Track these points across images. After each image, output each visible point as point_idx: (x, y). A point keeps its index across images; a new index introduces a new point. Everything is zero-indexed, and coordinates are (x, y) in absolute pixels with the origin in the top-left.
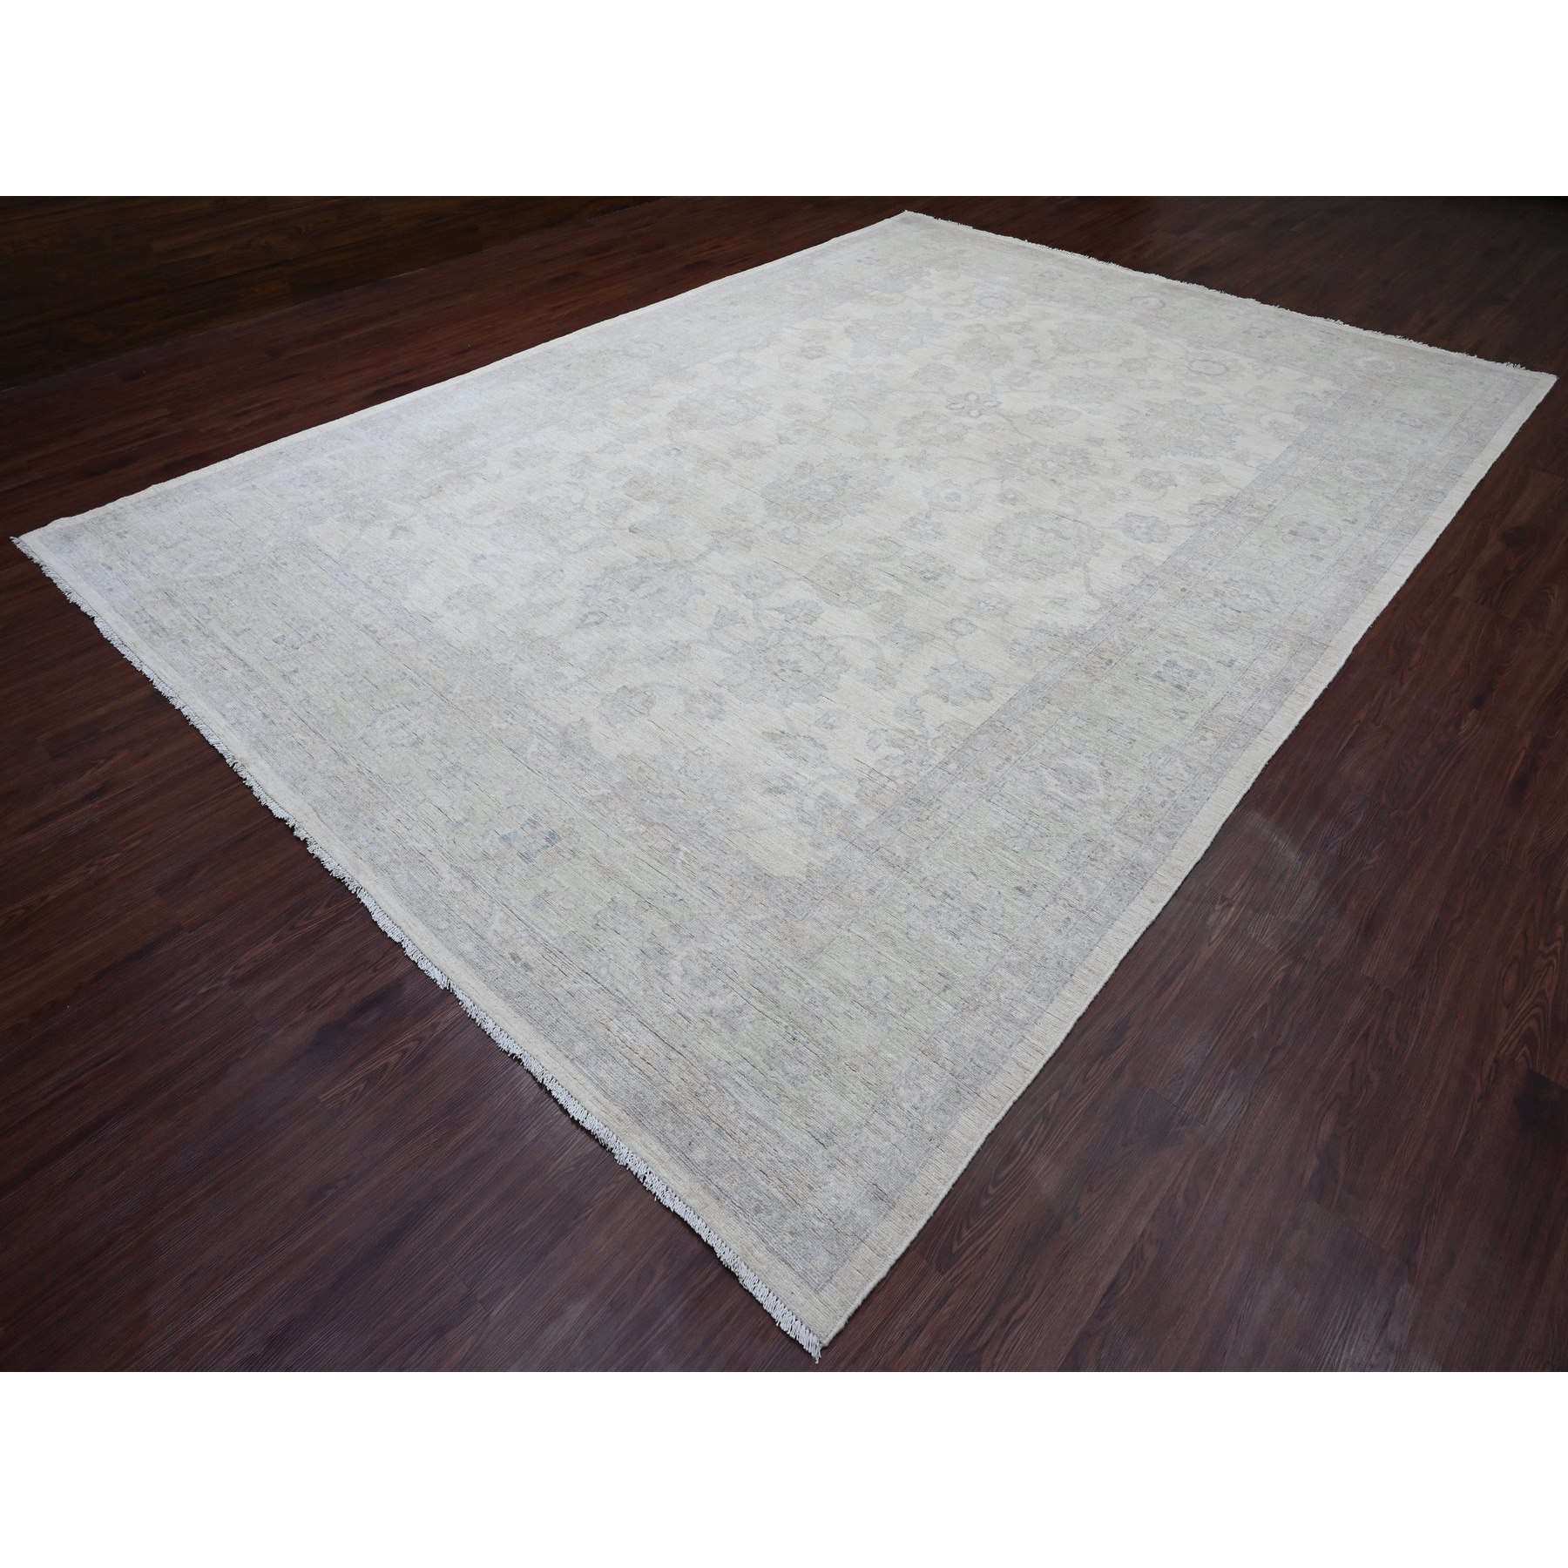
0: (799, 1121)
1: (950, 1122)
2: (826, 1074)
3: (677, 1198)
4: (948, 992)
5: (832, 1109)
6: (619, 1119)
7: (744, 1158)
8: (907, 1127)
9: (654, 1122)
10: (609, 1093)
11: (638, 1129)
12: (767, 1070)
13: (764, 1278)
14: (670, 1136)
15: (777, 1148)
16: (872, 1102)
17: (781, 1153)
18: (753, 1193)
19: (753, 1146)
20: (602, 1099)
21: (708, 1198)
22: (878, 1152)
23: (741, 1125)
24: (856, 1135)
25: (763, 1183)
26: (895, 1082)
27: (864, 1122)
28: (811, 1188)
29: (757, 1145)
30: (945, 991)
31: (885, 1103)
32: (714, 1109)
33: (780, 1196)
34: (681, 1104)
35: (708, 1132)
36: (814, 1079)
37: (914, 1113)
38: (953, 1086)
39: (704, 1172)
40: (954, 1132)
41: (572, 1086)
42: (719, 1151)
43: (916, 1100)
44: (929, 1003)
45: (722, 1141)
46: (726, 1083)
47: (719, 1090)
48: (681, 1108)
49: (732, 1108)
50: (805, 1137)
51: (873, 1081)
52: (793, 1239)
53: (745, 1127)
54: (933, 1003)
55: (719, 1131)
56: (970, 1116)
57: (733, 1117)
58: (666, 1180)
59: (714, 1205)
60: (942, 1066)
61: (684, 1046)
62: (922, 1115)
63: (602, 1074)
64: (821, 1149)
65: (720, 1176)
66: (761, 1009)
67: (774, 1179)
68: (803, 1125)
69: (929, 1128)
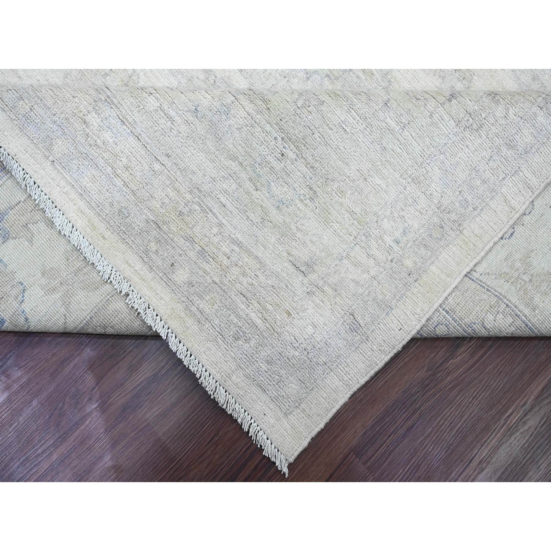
0: (281, 249)
1: (431, 257)
2: (311, 199)
3: (158, 317)
4: (454, 101)
5: (314, 239)
6: (104, 238)
7: (226, 281)
8: (387, 260)
9: (138, 241)
10: (94, 205)
11: (123, 247)
12: (252, 190)
13: (240, 400)
14: (153, 256)
15: (258, 273)
16: (355, 233)
17: (262, 278)
18: (232, 317)
19: (235, 271)
20: (87, 211)
21: (190, 321)
22: (357, 283)
23: (224, 249)
24: (336, 265)
25: (243, 307)
26: (380, 213)
27: (344, 254)
28: (289, 314)
29: (238, 269)
30: (450, 100)
31: (367, 236)
32: (197, 229)
33: (259, 322)
34: (164, 223)
35: (191, 254)
36: (300, 205)
37: (395, 247)
38: (436, 220)
39: (186, 293)
40: (433, 268)
41: (56, 195)
42: (201, 273)
43: (398, 234)
44: (431, 116)
45: (204, 263)
46: (210, 202)
47: (204, 211)
48: (165, 227)
49: (215, 230)
50: (286, 264)
51: (357, 210)
52: (269, 367)
53: (227, 251)
54: (436, 116)
55: (202, 253)
56: (451, 254)
57: (216, 240)
58: (147, 298)
59: (195, 328)
60: (430, 197)
61: (168, 156)
62: (403, 249)
63: (86, 182)
64: (301, 277)
65: (201, 297)
66: (251, 111)
67: (254, 302)
68: (285, 254)
69: (409, 263)
